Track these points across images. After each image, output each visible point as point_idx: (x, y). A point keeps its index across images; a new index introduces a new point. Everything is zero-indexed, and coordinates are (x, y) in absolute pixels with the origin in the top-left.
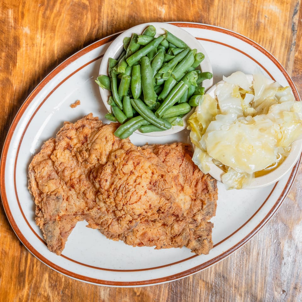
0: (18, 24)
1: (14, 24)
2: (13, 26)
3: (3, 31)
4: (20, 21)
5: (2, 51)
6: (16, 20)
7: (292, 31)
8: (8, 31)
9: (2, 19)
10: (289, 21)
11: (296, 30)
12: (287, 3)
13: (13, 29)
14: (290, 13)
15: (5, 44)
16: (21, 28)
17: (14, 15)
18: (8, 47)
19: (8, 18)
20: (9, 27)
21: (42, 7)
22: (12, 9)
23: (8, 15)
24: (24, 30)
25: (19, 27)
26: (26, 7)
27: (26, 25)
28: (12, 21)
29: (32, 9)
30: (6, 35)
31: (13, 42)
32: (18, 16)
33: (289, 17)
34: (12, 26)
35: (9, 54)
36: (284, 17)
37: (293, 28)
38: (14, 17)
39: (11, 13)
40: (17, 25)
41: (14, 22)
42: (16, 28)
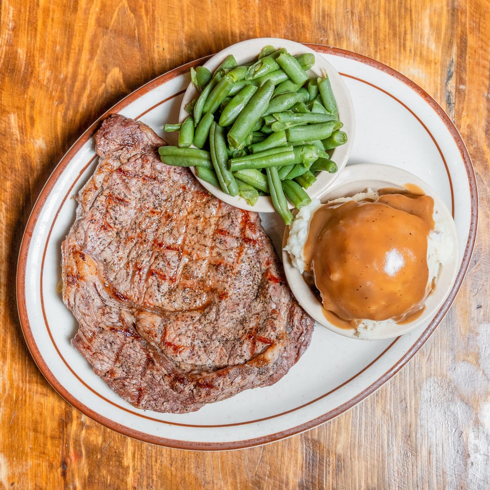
0: (26, 135)
1: (21, 136)
2: (19, 139)
3: (5, 149)
4: (29, 130)
5: (5, 178)
6: (22, 130)
7: (448, 105)
8: (12, 147)
9: (2, 131)
10: (441, 89)
11: (453, 103)
12: (436, 63)
13: (19, 144)
14: (441, 77)
15: (9, 169)
16: (32, 140)
17: (18, 122)
18: (14, 173)
19: (10, 128)
20: (13, 142)
21: (61, 105)
22: (14, 113)
23: (9, 124)
24: (36, 143)
25: (28, 141)
26: (36, 108)
27: (40, 136)
28: (16, 131)
29: (45, 110)
30: (9, 154)
31: (21, 164)
32: (26, 123)
33: (441, 84)
34: (17, 140)
35: (17, 183)
36: (432, 85)
37: (448, 99)
38: (19, 126)
39: (15, 119)
40: (25, 138)
41: (20, 133)
42: (24, 142)
